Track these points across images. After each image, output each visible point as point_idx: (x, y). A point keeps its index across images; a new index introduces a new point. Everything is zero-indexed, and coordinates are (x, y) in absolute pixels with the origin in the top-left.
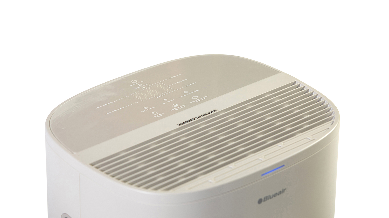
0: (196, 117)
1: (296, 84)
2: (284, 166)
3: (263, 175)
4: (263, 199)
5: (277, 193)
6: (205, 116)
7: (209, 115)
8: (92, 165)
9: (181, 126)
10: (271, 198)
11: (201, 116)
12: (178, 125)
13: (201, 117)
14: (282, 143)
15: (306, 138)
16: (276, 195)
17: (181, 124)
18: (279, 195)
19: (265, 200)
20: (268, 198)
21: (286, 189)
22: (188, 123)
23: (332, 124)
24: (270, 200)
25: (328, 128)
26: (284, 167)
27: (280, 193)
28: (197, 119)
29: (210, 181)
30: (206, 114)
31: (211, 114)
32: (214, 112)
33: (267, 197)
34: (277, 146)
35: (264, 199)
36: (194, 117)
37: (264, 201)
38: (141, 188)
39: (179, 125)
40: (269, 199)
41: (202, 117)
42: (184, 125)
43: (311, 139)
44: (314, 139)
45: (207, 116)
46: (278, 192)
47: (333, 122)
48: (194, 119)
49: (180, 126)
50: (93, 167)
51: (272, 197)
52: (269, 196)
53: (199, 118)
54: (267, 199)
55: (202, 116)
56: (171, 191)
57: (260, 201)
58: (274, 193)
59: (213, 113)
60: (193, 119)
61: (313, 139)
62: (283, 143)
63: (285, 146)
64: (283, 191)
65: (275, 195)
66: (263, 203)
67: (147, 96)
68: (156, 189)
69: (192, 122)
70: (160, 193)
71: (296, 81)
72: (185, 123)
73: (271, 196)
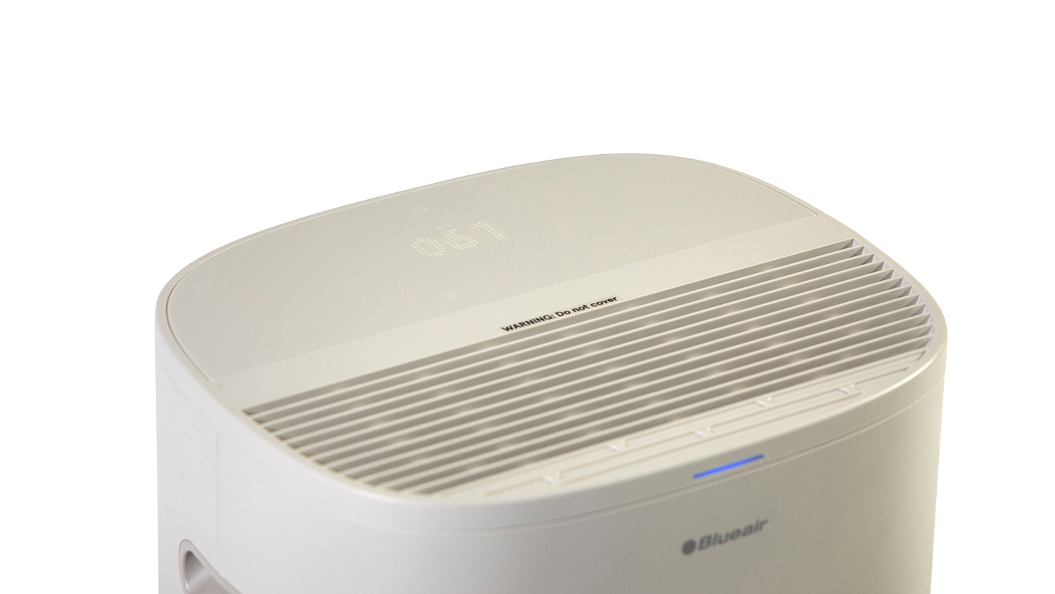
0: (557, 313)
1: (855, 247)
2: (760, 457)
3: (697, 476)
4: (697, 541)
5: (739, 531)
6: (581, 312)
7: (593, 309)
8: (249, 413)
9: (511, 332)
10: (720, 542)
11: (572, 312)
12: (503, 328)
13: (569, 313)
14: (769, 396)
15: (837, 390)
16: (738, 535)
17: (513, 327)
18: (744, 535)
19: (704, 545)
20: (712, 540)
21: (765, 522)
22: (532, 326)
23: (919, 359)
24: (718, 547)
25: (905, 369)
26: (760, 461)
27: (750, 530)
28: (558, 318)
29: (549, 479)
30: (585, 307)
31: (599, 307)
32: (610, 304)
33: (709, 537)
34: (754, 403)
35: (702, 541)
36: (551, 312)
37: (701, 548)
38: (360, 482)
39: (507, 329)
40: (714, 544)
41: (573, 314)
42: (519, 329)
43: (850, 393)
44: (860, 394)
45: (586, 311)
46: (742, 527)
47: (923, 353)
48: (551, 318)
49: (507, 333)
50: (250, 418)
51: (723, 538)
52: (716, 535)
53: (565, 316)
54: (709, 543)
55: (574, 310)
56: (437, 498)
57: (689, 548)
58: (730, 530)
59: (605, 305)
60: (547, 317)
61: (857, 392)
62: (774, 397)
63: (774, 405)
64: (757, 525)
65: (734, 535)
66: (696, 553)
67: (443, 250)
68: (399, 488)
69: (542, 323)
70: (409, 501)
71: (853, 240)
72: (522, 324)
73: (721, 537)
